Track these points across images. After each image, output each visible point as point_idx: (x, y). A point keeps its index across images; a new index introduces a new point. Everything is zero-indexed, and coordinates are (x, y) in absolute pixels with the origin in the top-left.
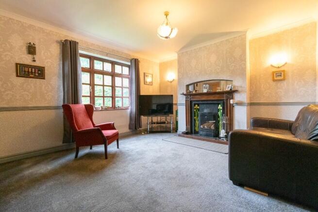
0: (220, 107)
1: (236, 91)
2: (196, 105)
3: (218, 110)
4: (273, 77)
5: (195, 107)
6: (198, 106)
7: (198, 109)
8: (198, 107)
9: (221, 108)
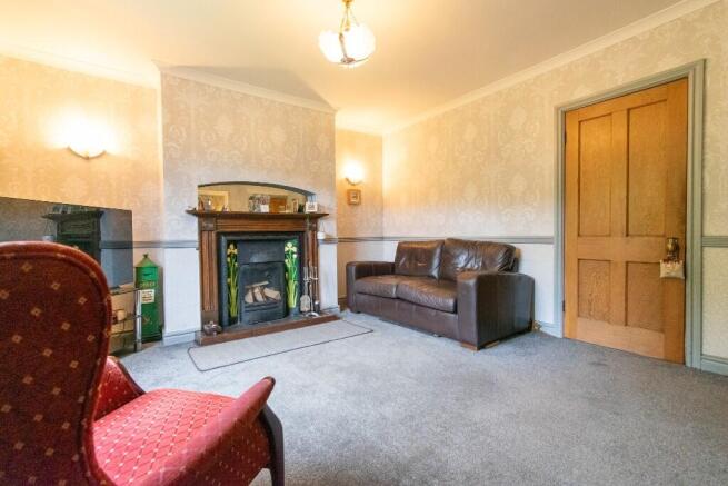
0: (290, 247)
1: (323, 215)
2: (232, 246)
3: (285, 255)
4: (349, 200)
5: (229, 251)
6: (235, 247)
7: (235, 256)
8: (235, 252)
9: (295, 249)
